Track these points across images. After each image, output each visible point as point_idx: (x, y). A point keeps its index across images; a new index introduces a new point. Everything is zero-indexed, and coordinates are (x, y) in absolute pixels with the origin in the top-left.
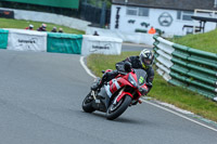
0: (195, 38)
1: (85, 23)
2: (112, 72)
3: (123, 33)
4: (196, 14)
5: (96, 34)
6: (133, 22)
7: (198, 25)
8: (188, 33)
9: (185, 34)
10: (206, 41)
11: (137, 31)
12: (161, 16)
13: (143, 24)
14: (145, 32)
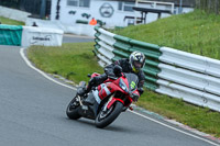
0: (137, 29)
1: (25, 14)
2: (99, 76)
3: (64, 24)
4: (137, 5)
5: (35, 25)
6: (74, 13)
7: (140, 16)
8: (129, 24)
9: (126, 25)
10: (147, 32)
11: (78, 22)
12: (102, 7)
13: (83, 15)
14: (86, 23)
